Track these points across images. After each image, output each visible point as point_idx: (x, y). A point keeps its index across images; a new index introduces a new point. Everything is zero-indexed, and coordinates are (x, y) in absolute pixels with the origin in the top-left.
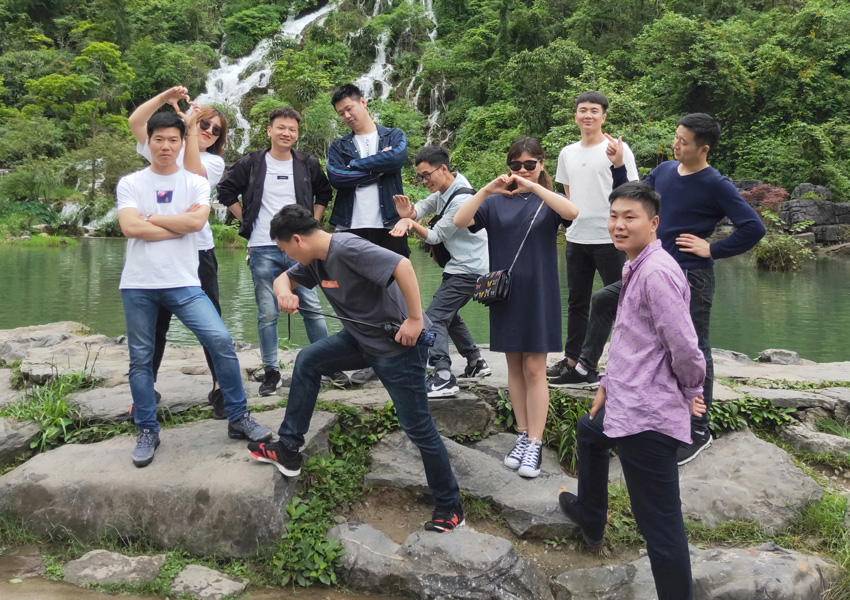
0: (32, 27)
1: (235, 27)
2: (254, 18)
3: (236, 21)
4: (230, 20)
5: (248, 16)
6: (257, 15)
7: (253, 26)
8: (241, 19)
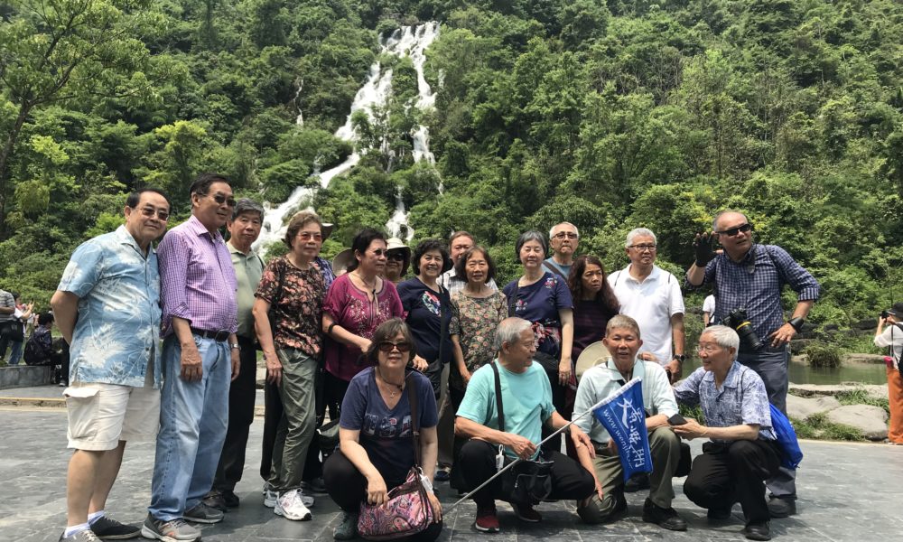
0: (109, 175)
1: (273, 177)
2: (289, 170)
3: (275, 172)
4: (268, 171)
5: (284, 168)
6: (291, 167)
7: (289, 176)
8: (279, 170)
